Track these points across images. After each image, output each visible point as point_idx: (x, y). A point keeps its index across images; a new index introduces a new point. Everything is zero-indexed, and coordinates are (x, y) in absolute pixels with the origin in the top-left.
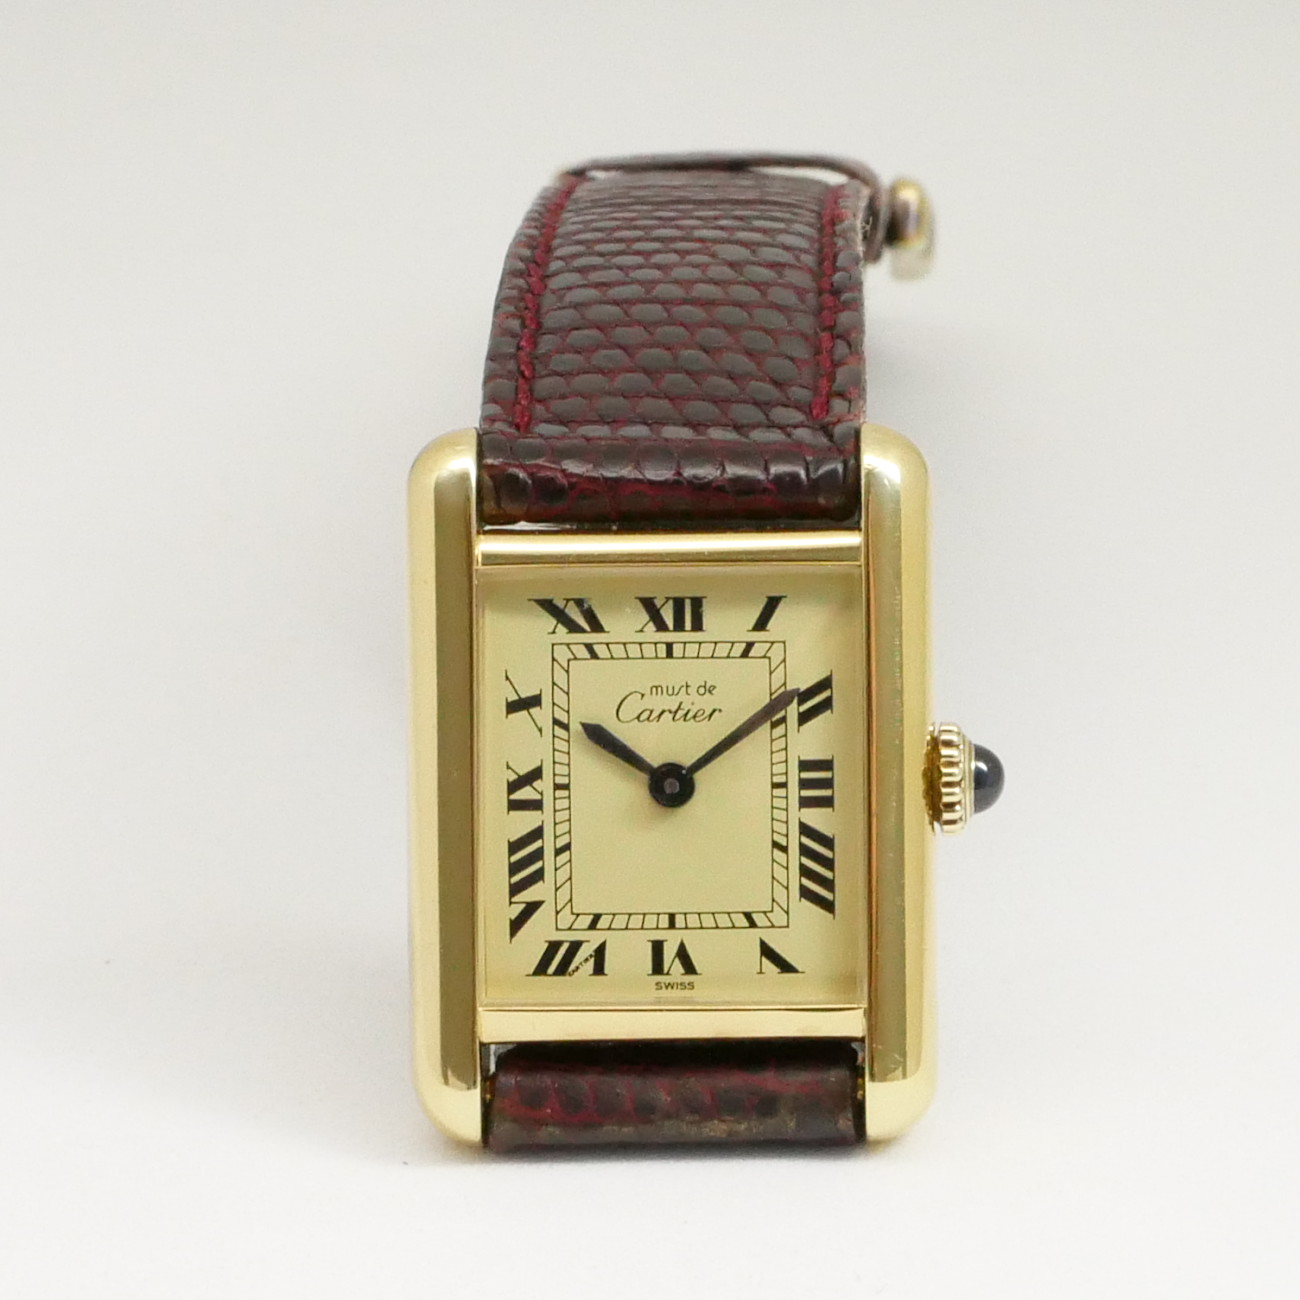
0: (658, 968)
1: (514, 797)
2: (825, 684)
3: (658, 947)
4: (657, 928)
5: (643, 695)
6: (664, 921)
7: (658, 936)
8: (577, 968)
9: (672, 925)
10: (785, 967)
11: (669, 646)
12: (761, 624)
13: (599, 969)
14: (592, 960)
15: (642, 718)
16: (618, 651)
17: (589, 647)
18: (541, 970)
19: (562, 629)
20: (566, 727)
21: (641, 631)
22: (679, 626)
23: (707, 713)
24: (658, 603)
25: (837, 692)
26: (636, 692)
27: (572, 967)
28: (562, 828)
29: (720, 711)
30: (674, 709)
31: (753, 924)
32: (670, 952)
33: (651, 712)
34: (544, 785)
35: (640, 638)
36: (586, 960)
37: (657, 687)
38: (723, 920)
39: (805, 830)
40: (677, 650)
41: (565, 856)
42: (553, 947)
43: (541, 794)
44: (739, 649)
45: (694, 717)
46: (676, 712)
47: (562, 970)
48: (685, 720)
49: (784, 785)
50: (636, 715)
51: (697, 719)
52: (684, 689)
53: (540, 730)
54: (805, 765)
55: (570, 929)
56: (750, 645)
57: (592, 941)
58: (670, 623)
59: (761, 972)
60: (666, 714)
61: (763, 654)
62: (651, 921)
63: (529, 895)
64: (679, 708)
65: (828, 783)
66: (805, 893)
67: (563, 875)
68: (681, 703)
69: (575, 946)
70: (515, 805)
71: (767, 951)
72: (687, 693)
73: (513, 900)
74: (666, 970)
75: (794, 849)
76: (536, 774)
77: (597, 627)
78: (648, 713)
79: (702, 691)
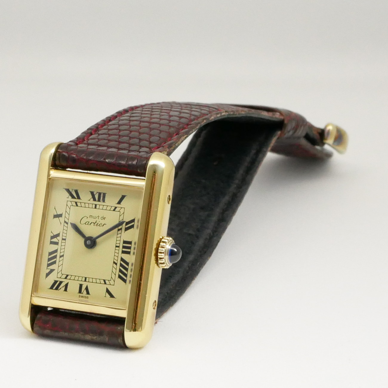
0: (80, 291)
1: (52, 240)
2: (133, 221)
3: (81, 286)
4: (82, 281)
5: (87, 218)
6: (84, 279)
7: (81, 283)
8: (60, 289)
9: (85, 281)
10: (112, 296)
11: (96, 205)
12: (119, 203)
13: (66, 290)
14: (64, 287)
15: (86, 224)
16: (83, 205)
17: (76, 203)
18: (52, 288)
19: (70, 197)
20: (67, 223)
21: (89, 200)
22: (99, 200)
23: (103, 225)
24: (95, 193)
25: (136, 223)
26: (85, 216)
27: (59, 288)
28: (62, 251)
29: (106, 224)
30: (94, 222)
31: (105, 283)
32: (84, 288)
33: (89, 222)
34: (60, 238)
35: (89, 202)
36: (63, 287)
37: (91, 216)
38: (98, 281)
39: (122, 260)
40: (98, 207)
41: (62, 258)
42: (56, 282)
43: (59, 241)
44: (113, 208)
45: (99, 225)
46: (95, 223)
47: (57, 289)
48: (97, 226)
49: (119, 247)
50: (85, 223)
51: (100, 226)
52: (98, 217)
53: (61, 223)
54: (125, 242)
55: (60, 278)
56: (116, 208)
57: (66, 281)
58: (97, 199)
59: (105, 297)
60: (92, 223)
61: (118, 211)
62: (80, 279)
63: (51, 267)
64: (96, 222)
65: (130, 248)
66: (120, 277)
67: (61, 263)
68: (96, 221)
69: (61, 282)
70: (52, 243)
71: (108, 291)
72: (98, 218)
73: (48, 268)
74: (82, 292)
75: (119, 264)
76: (58, 235)
77: (79, 198)
78: (88, 222)
79: (102, 218)
